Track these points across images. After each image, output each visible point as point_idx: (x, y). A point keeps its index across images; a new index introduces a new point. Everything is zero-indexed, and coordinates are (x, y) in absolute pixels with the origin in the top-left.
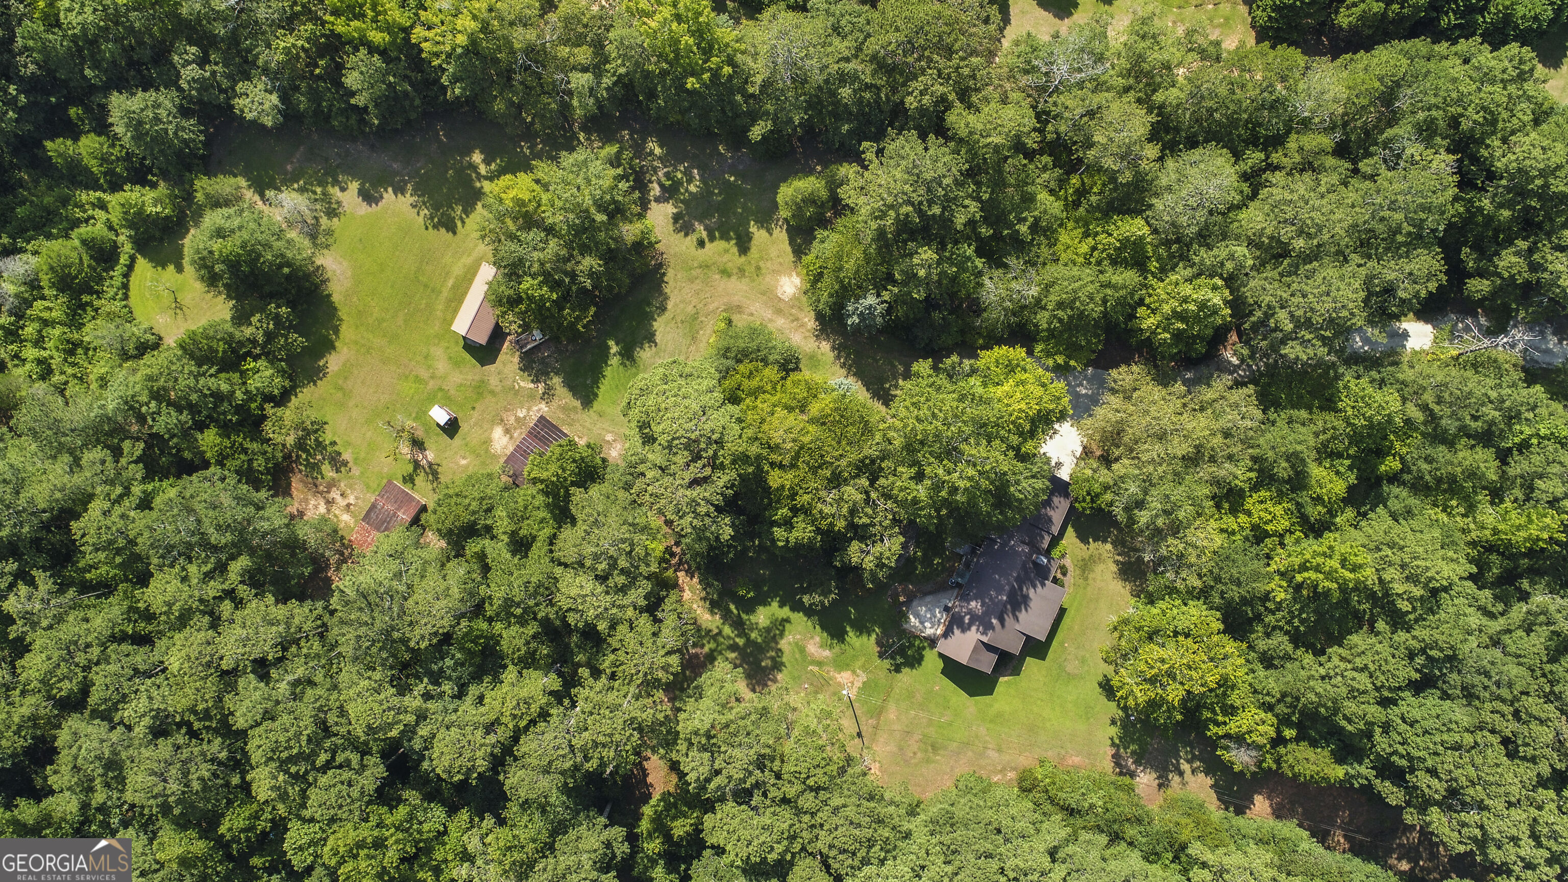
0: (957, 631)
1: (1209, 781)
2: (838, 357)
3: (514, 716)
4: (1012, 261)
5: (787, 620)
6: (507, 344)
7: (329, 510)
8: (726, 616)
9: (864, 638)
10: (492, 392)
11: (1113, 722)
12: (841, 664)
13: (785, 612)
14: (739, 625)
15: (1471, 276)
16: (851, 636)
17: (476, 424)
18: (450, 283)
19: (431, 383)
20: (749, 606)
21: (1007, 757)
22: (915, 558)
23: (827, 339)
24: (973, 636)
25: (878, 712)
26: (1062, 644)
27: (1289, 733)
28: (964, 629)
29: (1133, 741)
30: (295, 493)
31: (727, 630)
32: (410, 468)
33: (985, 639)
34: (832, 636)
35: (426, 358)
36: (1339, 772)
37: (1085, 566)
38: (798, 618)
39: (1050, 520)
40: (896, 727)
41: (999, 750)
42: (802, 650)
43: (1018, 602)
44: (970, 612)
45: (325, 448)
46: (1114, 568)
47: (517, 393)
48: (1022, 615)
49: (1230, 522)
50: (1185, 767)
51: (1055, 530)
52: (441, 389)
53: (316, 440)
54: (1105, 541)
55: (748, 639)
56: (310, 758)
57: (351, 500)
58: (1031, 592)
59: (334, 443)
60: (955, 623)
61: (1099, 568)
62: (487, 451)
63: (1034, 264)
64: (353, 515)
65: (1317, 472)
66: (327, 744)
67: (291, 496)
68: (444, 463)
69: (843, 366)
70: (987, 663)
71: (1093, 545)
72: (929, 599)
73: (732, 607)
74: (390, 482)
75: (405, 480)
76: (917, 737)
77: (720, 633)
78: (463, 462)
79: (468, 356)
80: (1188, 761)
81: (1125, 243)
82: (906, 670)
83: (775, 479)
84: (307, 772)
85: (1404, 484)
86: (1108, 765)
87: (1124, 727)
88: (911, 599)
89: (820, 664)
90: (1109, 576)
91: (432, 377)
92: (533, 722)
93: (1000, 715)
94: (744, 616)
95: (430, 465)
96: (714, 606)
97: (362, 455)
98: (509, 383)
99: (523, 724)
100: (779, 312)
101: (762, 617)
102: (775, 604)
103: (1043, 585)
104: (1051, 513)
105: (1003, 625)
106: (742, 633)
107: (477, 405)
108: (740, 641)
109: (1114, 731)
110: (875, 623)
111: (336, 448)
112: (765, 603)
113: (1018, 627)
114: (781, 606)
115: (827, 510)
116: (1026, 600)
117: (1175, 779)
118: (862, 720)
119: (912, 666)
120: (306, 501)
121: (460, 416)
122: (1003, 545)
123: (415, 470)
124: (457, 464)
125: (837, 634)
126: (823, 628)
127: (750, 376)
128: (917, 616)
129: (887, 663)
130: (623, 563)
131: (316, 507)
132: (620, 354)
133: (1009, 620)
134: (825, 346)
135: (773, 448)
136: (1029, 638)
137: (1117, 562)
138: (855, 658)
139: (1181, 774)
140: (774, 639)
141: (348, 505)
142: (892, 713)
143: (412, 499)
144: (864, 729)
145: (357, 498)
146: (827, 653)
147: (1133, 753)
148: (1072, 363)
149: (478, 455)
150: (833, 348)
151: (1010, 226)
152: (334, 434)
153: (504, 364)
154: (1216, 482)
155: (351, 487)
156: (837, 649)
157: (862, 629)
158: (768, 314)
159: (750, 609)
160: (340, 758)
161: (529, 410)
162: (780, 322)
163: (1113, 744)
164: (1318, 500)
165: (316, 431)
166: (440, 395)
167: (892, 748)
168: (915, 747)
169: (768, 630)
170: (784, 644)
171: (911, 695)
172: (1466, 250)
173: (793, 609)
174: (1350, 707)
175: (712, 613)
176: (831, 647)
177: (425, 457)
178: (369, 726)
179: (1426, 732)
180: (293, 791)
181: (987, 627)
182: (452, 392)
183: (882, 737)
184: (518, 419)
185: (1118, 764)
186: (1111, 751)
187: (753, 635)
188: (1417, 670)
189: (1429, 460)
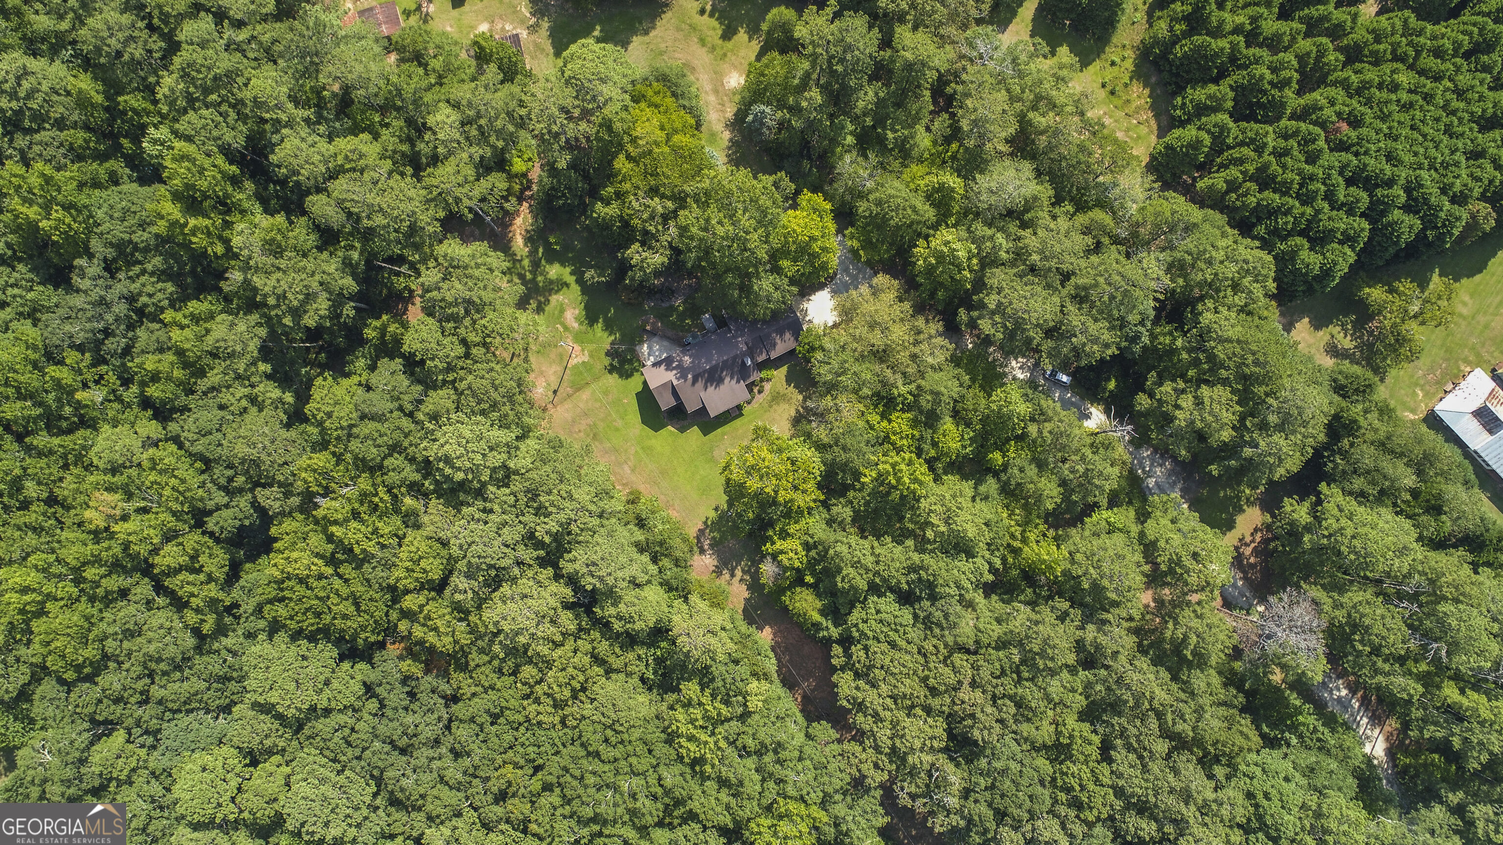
0: (663, 367)
1: (746, 595)
2: (729, 148)
3: (346, 157)
4: (871, 155)
5: (567, 285)
8: (533, 253)
9: (606, 334)
11: (716, 509)
12: (579, 338)
13: (571, 279)
14: (536, 265)
15: (1144, 391)
16: (599, 326)
20: (552, 257)
21: (634, 479)
22: (676, 309)
23: (732, 132)
24: (671, 376)
25: (578, 388)
26: (724, 434)
27: (809, 579)
28: (669, 368)
29: (719, 531)
31: (526, 262)
32: (414, 7)
33: (675, 382)
34: (588, 317)
36: (817, 617)
37: (777, 398)
38: (576, 289)
39: (774, 345)
40: (581, 405)
41: (633, 471)
42: (562, 311)
43: (713, 378)
44: (680, 361)
46: (793, 413)
47: (516, 12)
48: (711, 389)
49: (874, 418)
50: (739, 573)
51: (774, 355)
54: (800, 392)
55: (534, 279)
56: (207, 91)
58: (727, 380)
60: (668, 363)
61: (784, 406)
63: (884, 169)
65: (948, 424)
66: (224, 92)
68: (437, 20)
69: (728, 156)
70: (666, 402)
71: (791, 389)
72: (665, 343)
73: (541, 250)
75: (404, 12)
76: (589, 421)
77: (520, 261)
78: (449, 29)
80: (743, 571)
81: (941, 188)
82: (615, 375)
83: (621, 163)
84: (197, 99)
85: (999, 480)
86: (692, 532)
87: (720, 517)
88: (653, 334)
89: (566, 328)
90: (786, 416)
92: (354, 170)
93: (651, 448)
94: (543, 262)
95: (427, 14)
96: (529, 239)
99: (347, 166)
100: (716, 91)
101: (554, 271)
102: (568, 270)
103: (738, 382)
104: (778, 341)
105: (694, 384)
106: (534, 272)
108: (529, 276)
109: (712, 515)
110: (620, 330)
112: (563, 264)
113: (702, 394)
114: (571, 274)
115: (635, 204)
116: (720, 381)
117: (726, 575)
118: (565, 384)
119: (621, 376)
122: (734, 337)
123: (416, 10)
124: (444, 27)
125: (591, 317)
126: (586, 308)
127: (657, 93)
128: (650, 348)
129: (607, 361)
130: (483, 122)
133: (700, 384)
134: (727, 135)
135: (634, 140)
136: (704, 409)
137: (798, 411)
138: (591, 342)
139: (733, 575)
140: (550, 291)
142: (585, 395)
143: (399, 24)
144: (561, 390)
146: (576, 325)
147: (714, 538)
148: (861, 252)
149: (461, 32)
150: (731, 140)
151: (884, 128)
154: (884, 383)
156: (583, 328)
157: (609, 327)
158: (708, 87)
159: (550, 262)
160: (224, 108)
161: (514, 28)
162: (712, 98)
163: (705, 523)
164: (935, 444)
167: (568, 416)
168: (583, 427)
169: (551, 282)
170: (555, 299)
171: (606, 393)
172: (1154, 373)
173: (577, 281)
174: (848, 571)
175: (526, 245)
176: (581, 323)
177: (428, 7)
178: (255, 98)
179: (881, 621)
180: (181, 103)
181: (683, 376)
183: (568, 405)
184: (503, 27)
185: (698, 538)
186: (700, 526)
187: (539, 278)
188: (908, 583)
189: (1022, 470)
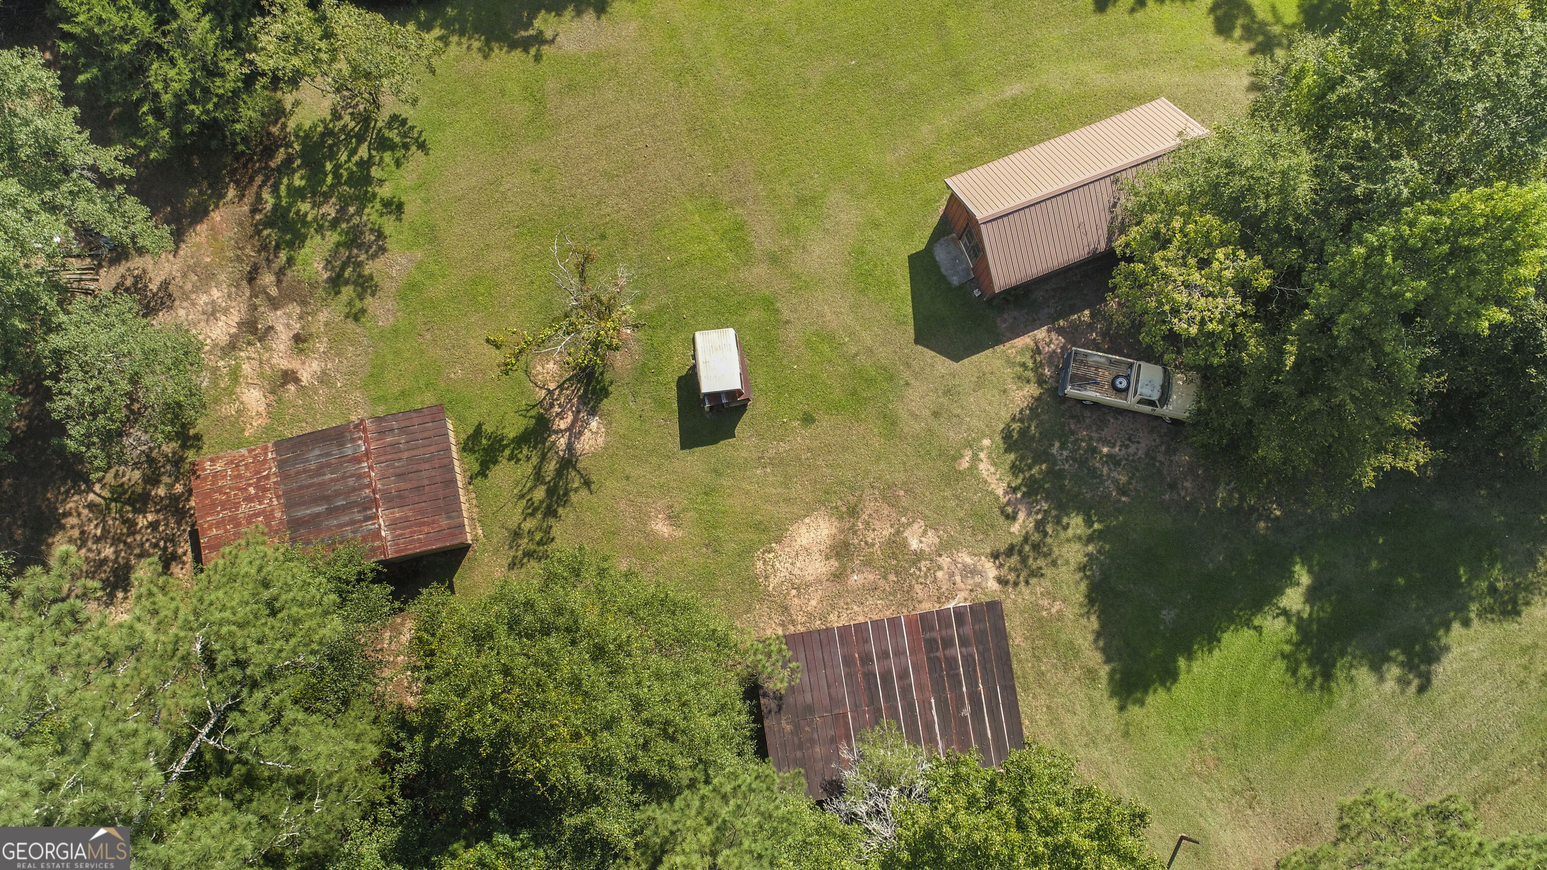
6: (1024, 341)
7: (232, 346)
10: (890, 422)
17: (778, 462)
18: (1013, 89)
19: (761, 270)
30: (200, 234)
32: (513, 427)
35: (803, 202)
45: (364, 200)
47: (952, 477)
52: (769, 304)
53: (365, 165)
57: (307, 372)
59: (395, 207)
62: (746, 552)
64: (275, 411)
67: (178, 236)
68: (612, 486)
74: (437, 413)
75: (470, 444)
78: (661, 528)
79: (905, 287)
91: (774, 259)
95: (568, 462)
97: (437, 290)
98: (954, 436)
107: (825, 422)
111: (389, 225)
120: (207, 278)
121: (757, 408)
123: (523, 439)
124: (643, 519)
131: (213, 313)
132: (1302, 625)
141: (289, 377)
143: (451, 505)
145: (324, 378)
149: (714, 545)
152: (422, 185)
153: (980, 383)
155: (337, 342)
161: (946, 546)
165: (384, 144)
166: (755, 315)
177: (575, 432)
182: (792, 335)
184: (896, 545)
